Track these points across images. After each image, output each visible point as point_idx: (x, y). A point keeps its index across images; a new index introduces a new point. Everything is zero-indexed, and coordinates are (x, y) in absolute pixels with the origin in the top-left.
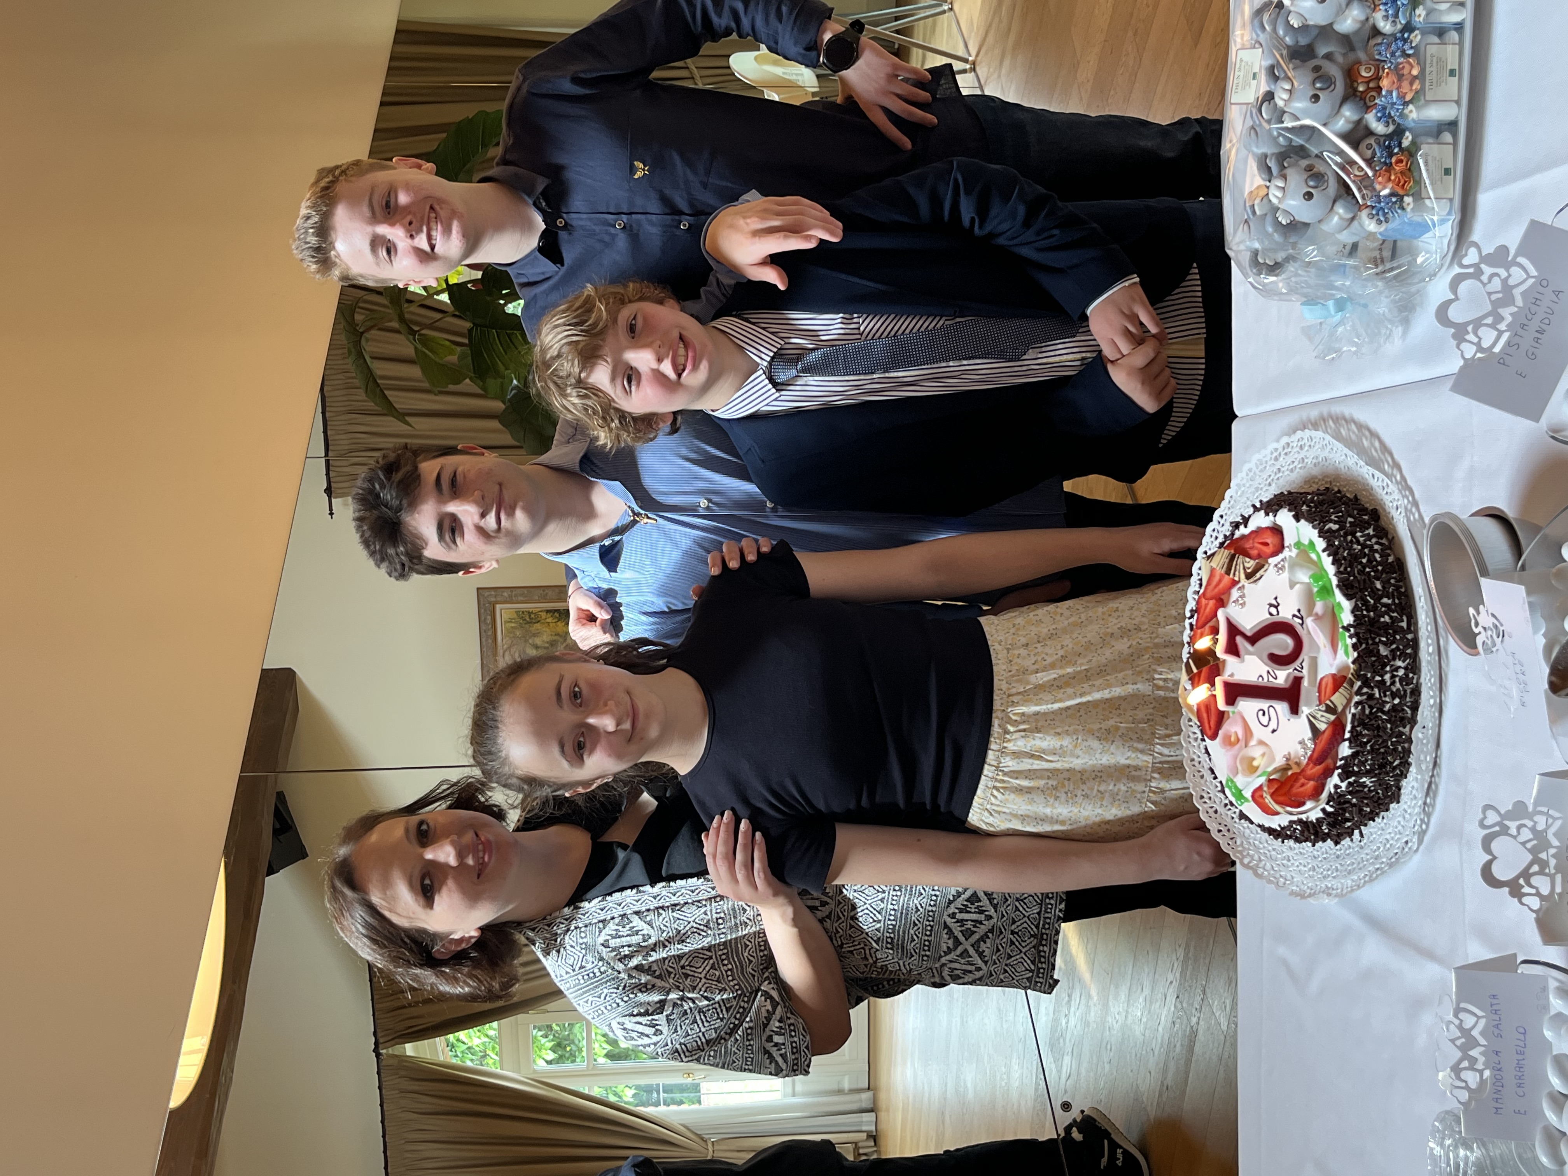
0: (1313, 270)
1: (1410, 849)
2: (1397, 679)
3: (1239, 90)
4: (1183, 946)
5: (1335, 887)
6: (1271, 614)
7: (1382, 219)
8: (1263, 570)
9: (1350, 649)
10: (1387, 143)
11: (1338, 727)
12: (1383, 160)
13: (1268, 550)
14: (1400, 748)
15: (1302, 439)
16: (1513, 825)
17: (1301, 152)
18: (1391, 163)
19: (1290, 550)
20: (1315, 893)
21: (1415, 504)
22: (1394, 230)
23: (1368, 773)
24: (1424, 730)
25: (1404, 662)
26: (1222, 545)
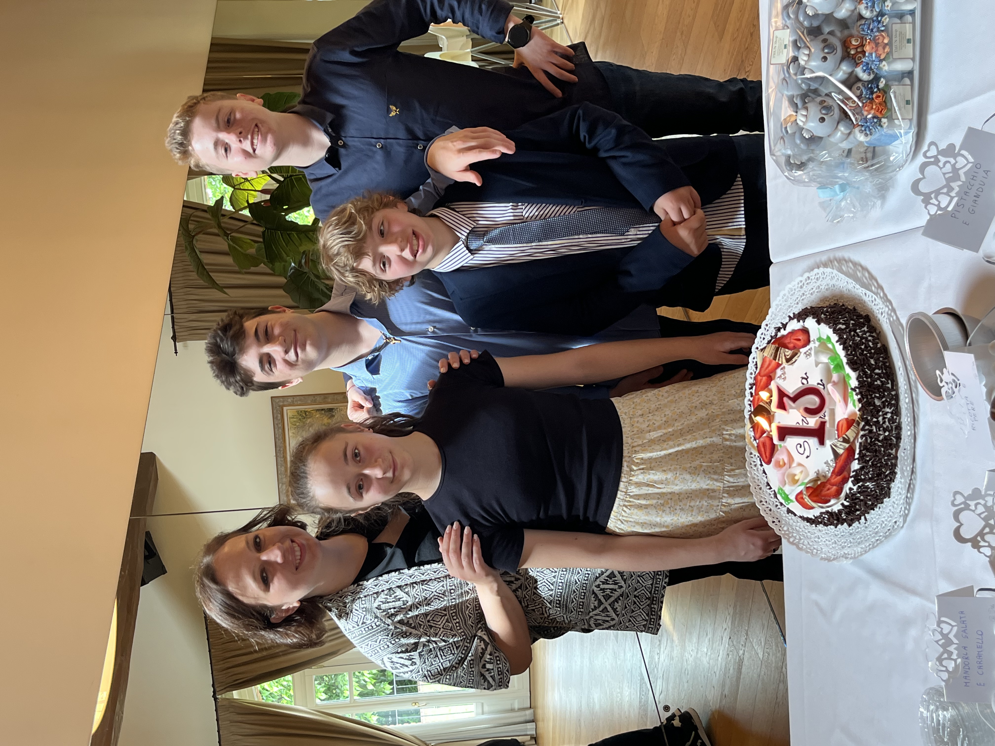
0: (824, 167)
1: (898, 526)
2: (887, 420)
3: (776, 56)
4: (732, 606)
5: (850, 553)
6: (803, 384)
7: (868, 133)
8: (797, 356)
9: (857, 402)
10: (870, 86)
11: (850, 451)
12: (867, 96)
13: (800, 344)
14: (889, 463)
15: (818, 274)
16: (972, 504)
17: (816, 92)
18: (873, 98)
19: (815, 343)
20: (837, 558)
21: (894, 310)
22: (875, 139)
23: (870, 480)
24: (905, 451)
25: (890, 409)
26: (769, 342)
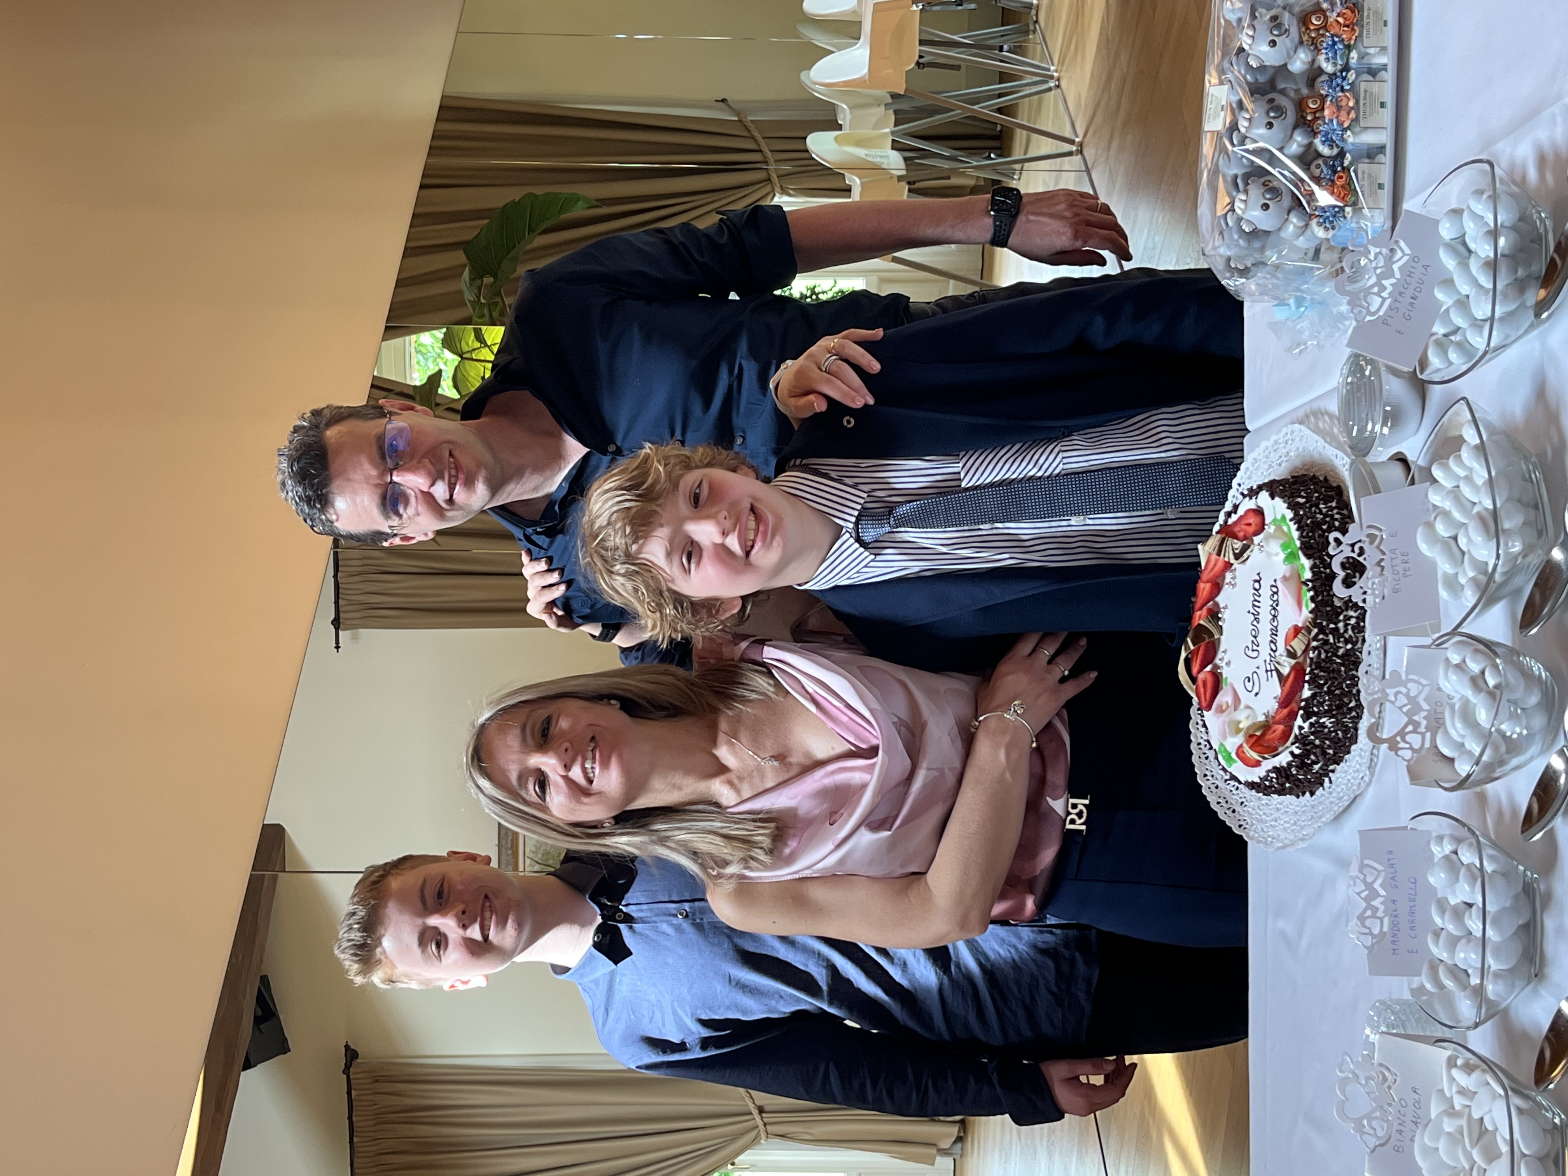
2: (1349, 627)
3: (1211, 120)
7: (1328, 225)
8: (1249, 550)
9: (1309, 601)
10: (1332, 163)
11: (1298, 670)
13: (1251, 529)
14: (1354, 691)
17: (1260, 171)
22: (1340, 235)
23: (1328, 713)
